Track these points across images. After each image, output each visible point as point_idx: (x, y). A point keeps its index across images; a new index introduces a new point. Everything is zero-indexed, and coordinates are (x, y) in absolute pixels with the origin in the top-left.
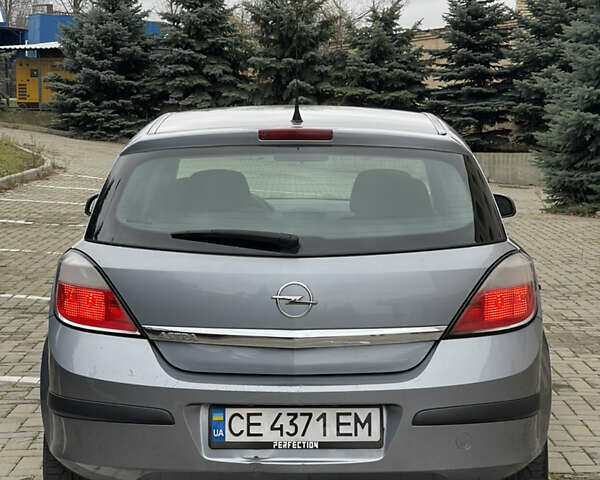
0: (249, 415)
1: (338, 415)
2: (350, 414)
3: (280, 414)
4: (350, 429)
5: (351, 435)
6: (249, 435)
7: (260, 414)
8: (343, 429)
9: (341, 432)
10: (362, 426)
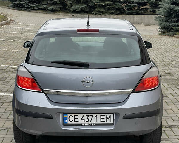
1: (101, 116)
4: (104, 120)
9: (102, 121)
10: (108, 119)
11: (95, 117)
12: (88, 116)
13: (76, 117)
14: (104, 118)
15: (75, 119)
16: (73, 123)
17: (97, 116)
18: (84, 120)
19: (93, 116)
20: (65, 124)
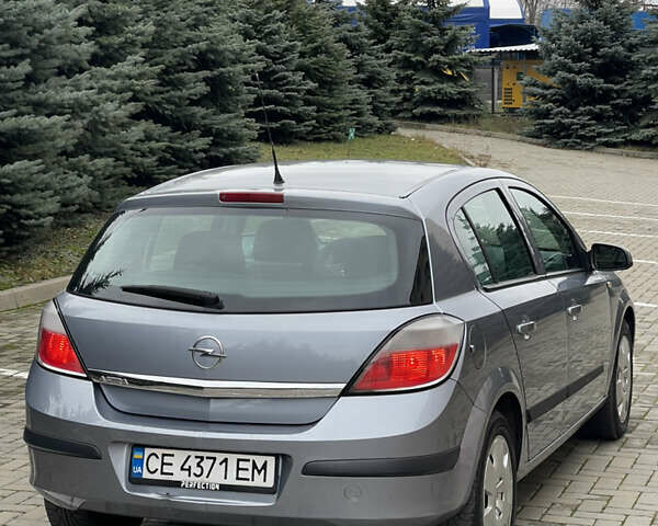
0: (164, 455)
1: (239, 460)
2: (248, 460)
3: (189, 457)
4: (248, 475)
5: (248, 480)
6: (162, 473)
7: (173, 455)
8: (242, 474)
9: (240, 476)
10: (259, 472)
11: (221, 464)
12: (202, 458)
13: (167, 459)
14: (247, 470)
15: (163, 464)
16: (158, 476)
17: (226, 460)
18: (189, 470)
19: (214, 459)
20: (136, 480)
